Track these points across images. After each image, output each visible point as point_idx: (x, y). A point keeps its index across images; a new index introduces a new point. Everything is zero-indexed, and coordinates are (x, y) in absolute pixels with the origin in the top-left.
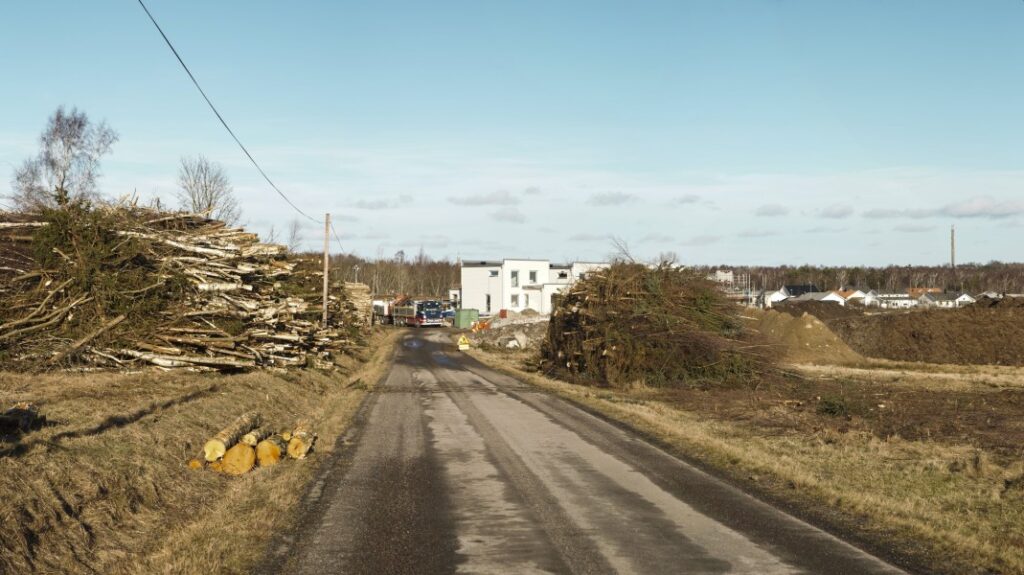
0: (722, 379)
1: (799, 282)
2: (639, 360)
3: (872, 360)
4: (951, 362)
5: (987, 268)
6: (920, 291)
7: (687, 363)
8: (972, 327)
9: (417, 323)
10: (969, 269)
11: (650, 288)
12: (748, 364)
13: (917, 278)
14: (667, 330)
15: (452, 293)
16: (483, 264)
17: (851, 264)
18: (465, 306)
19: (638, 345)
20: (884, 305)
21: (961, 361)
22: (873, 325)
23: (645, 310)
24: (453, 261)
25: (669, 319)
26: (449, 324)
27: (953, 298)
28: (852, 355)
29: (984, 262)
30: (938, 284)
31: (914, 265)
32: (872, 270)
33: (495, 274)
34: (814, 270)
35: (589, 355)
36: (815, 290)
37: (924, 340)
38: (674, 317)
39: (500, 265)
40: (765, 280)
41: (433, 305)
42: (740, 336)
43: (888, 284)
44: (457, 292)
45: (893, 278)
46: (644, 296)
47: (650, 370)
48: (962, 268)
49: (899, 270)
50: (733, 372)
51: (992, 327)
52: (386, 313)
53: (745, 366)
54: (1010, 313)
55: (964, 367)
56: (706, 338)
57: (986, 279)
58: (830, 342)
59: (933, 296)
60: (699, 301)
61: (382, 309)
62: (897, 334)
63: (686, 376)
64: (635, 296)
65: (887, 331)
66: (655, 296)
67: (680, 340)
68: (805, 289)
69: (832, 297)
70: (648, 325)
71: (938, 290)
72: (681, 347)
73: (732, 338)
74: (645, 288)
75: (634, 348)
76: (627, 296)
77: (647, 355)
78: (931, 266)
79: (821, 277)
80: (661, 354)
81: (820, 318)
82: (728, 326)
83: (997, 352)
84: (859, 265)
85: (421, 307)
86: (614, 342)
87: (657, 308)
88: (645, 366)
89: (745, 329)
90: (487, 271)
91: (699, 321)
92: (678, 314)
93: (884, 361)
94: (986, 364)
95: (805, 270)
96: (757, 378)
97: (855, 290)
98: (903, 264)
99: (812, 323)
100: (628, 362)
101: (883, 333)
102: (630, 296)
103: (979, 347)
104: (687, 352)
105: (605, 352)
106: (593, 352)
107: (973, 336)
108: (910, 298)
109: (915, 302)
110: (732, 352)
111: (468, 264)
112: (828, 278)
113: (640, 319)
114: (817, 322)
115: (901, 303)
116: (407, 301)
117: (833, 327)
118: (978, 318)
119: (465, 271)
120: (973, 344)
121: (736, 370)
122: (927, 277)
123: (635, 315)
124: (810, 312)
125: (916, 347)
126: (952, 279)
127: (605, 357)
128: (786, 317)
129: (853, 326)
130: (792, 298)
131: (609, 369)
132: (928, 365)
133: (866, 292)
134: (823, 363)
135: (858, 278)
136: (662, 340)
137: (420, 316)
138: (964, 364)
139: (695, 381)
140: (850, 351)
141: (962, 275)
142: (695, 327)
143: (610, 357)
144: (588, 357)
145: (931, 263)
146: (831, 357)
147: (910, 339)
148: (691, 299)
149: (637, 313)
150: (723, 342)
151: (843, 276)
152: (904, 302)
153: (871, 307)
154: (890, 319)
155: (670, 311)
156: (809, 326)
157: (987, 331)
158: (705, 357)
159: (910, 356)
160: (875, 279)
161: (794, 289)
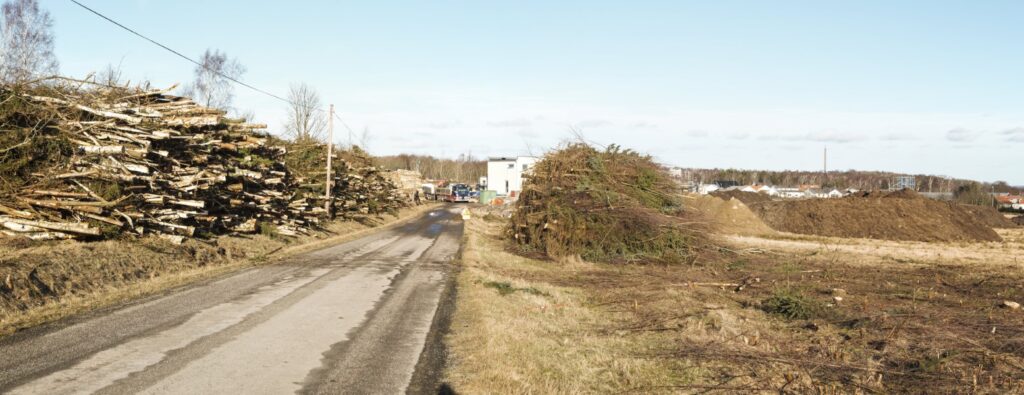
0: (660, 254)
1: (726, 179)
2: (580, 234)
3: (782, 234)
4: (837, 235)
5: (847, 174)
6: (805, 187)
7: (627, 238)
8: (852, 211)
9: (452, 200)
10: (835, 174)
11: (594, 166)
12: (686, 239)
13: (803, 179)
14: (608, 206)
15: (482, 179)
16: (504, 159)
17: (760, 168)
18: (490, 188)
19: (579, 219)
20: (782, 196)
21: (845, 235)
22: (781, 208)
23: (587, 186)
24: (481, 158)
25: (610, 195)
26: (475, 201)
27: (827, 192)
28: (767, 229)
29: (845, 171)
30: (816, 183)
31: (800, 171)
32: (774, 173)
33: (511, 166)
34: (736, 172)
35: (534, 227)
36: (736, 184)
37: (818, 219)
38: (616, 194)
39: (514, 160)
40: (703, 177)
41: (464, 187)
42: (679, 213)
43: (784, 181)
44: (485, 179)
45: (788, 178)
46: (587, 173)
47: (589, 244)
48: (831, 173)
49: (792, 174)
50: (671, 247)
51: (866, 212)
52: (433, 192)
53: (683, 242)
54: (879, 202)
55: (847, 240)
56: (645, 214)
57: (847, 181)
58: (750, 219)
59: (814, 190)
60: (640, 180)
61: (430, 189)
62: (798, 215)
63: (624, 250)
64: (578, 173)
65: (791, 212)
66: (598, 173)
67: (620, 215)
68: (731, 183)
69: (748, 189)
70: (589, 201)
71: (817, 186)
72: (621, 223)
73: (672, 214)
74: (589, 165)
75: (575, 222)
76: (571, 172)
77: (588, 229)
78: (811, 171)
79: (740, 176)
80: (602, 229)
81: (744, 201)
82: (669, 204)
83: (869, 229)
84: (765, 170)
85: (455, 188)
86: (555, 216)
87: (600, 184)
88: (584, 239)
89: (683, 207)
90: (506, 164)
91: (640, 198)
92: (620, 191)
93: (789, 234)
94: (862, 237)
95: (730, 172)
96: (695, 253)
97: (763, 185)
98: (793, 170)
99: (737, 205)
100: (568, 236)
101: (788, 213)
102: (573, 172)
103: (857, 225)
104: (627, 227)
105: (546, 226)
106: (537, 225)
107: (852, 217)
108: (800, 191)
109: (802, 194)
110: (671, 228)
111: (492, 160)
112: (745, 177)
113: (582, 195)
114: (741, 204)
115: (793, 195)
116: (446, 184)
117: (752, 208)
118: (856, 205)
119: (491, 165)
120: (852, 223)
121: (674, 246)
122: (809, 178)
123: (578, 191)
124: (736, 197)
125: (811, 224)
126: (826, 180)
127: (545, 230)
128: (718, 200)
129: (766, 208)
130: (722, 189)
131: (550, 241)
132: (822, 237)
133: (770, 187)
134: (746, 235)
135: (763, 177)
136: (603, 215)
137: (454, 194)
138: (846, 237)
139: (633, 256)
140: (765, 226)
141: (831, 177)
142: (635, 202)
143: (550, 230)
144: (532, 230)
145: (811, 170)
146: (750, 230)
147: (808, 219)
148: (633, 178)
149: (580, 188)
150: (662, 218)
151: (755, 176)
152: (795, 194)
153: (774, 196)
154: (792, 204)
155: (612, 188)
156: (735, 207)
157: (862, 214)
158: (644, 232)
159: (807, 230)
160: (776, 179)
161: (723, 183)
